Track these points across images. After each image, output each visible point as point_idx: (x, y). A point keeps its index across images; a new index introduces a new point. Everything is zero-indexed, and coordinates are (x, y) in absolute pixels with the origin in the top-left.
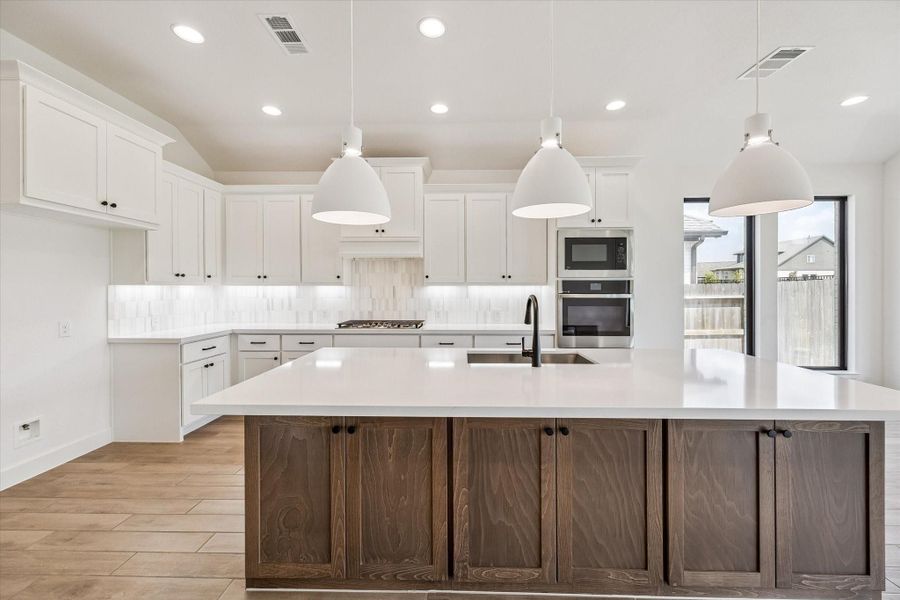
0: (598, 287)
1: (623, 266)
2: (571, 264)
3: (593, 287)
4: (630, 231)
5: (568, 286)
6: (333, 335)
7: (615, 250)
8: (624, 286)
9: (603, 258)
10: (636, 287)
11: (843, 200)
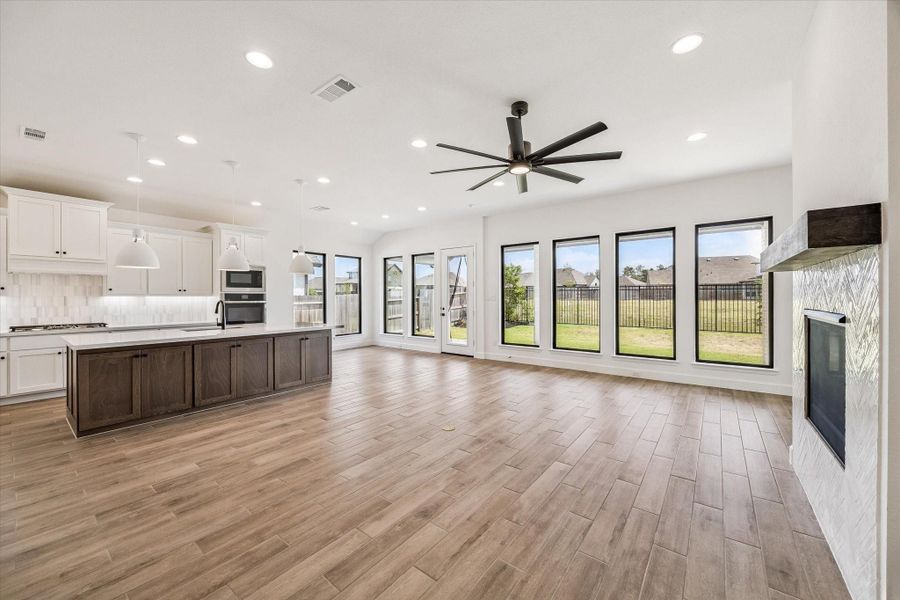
0: (247, 297)
1: (260, 286)
2: (229, 284)
3: (244, 297)
4: (264, 268)
5: (228, 296)
6: (8, 338)
7: (256, 277)
8: (261, 297)
9: (250, 282)
10: (267, 297)
11: (360, 259)
